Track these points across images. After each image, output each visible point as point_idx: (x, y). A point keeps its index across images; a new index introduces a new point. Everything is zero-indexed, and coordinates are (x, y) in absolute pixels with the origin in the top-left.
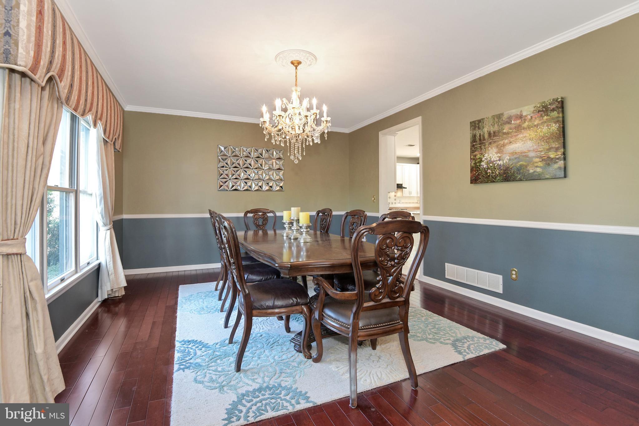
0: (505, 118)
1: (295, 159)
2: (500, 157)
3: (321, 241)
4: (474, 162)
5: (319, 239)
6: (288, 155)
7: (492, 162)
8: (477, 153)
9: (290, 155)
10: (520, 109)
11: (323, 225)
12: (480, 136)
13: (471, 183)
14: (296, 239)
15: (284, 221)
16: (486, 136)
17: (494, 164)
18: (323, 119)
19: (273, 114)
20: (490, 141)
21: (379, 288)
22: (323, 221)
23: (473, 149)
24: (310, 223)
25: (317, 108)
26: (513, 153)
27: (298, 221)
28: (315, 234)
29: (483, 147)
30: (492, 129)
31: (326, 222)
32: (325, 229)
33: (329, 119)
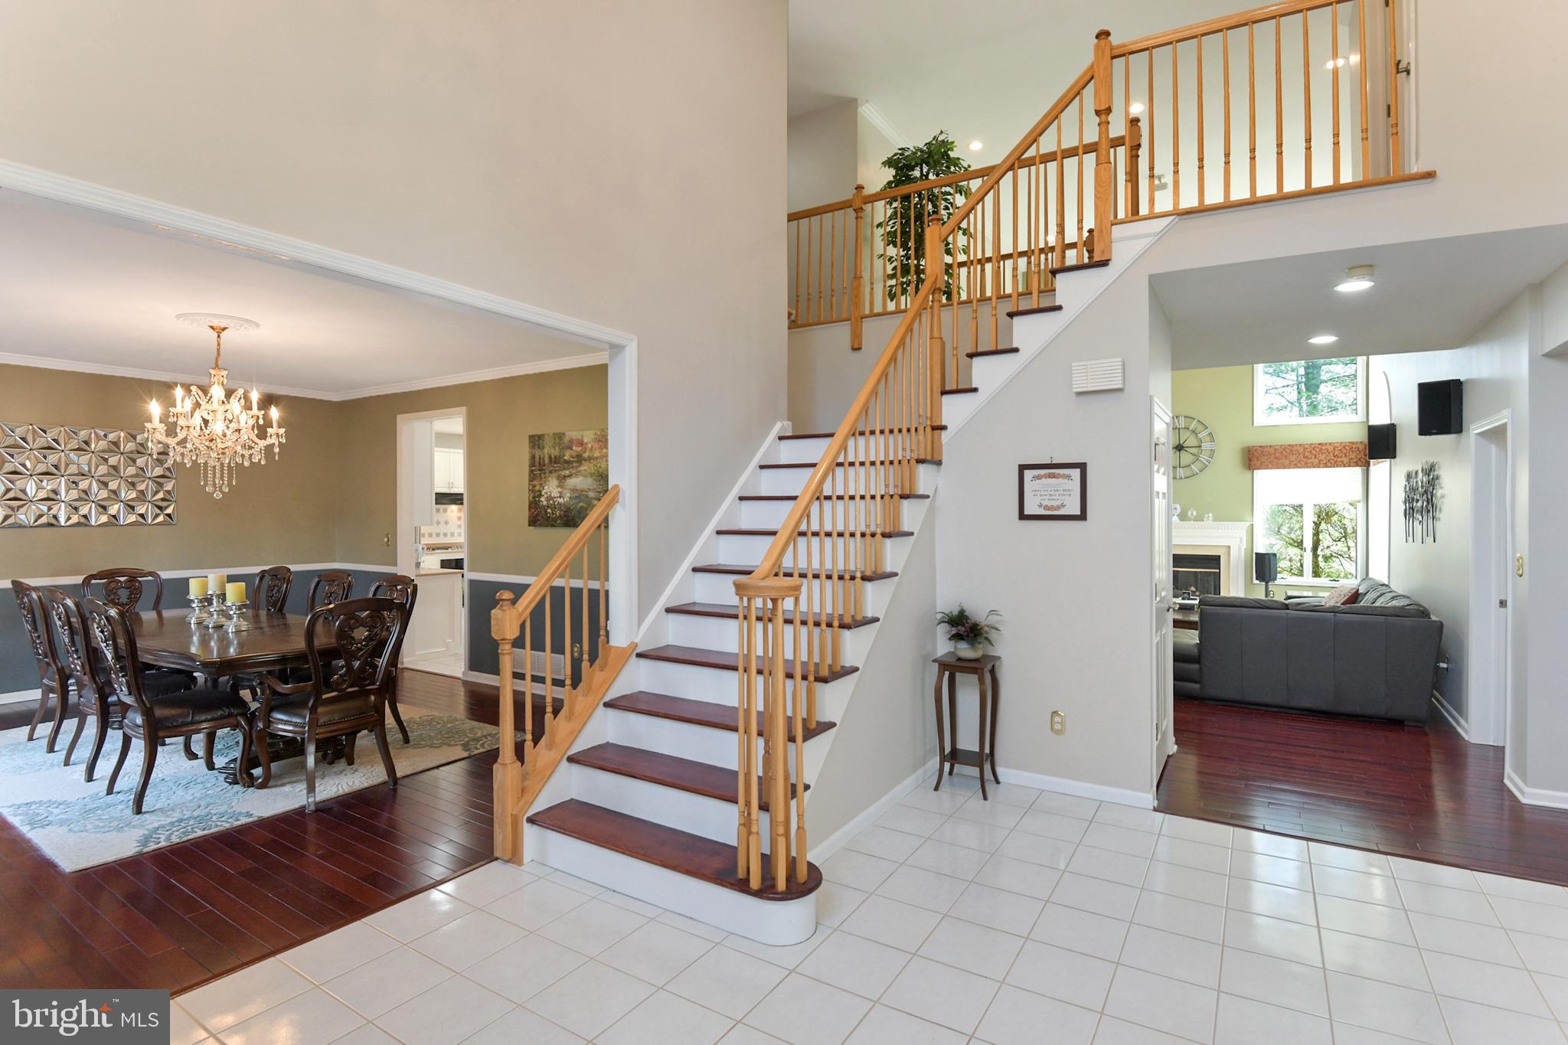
0: (566, 439)
1: (216, 491)
2: (560, 493)
3: (269, 626)
4: (532, 495)
5: (264, 624)
6: (202, 484)
7: (552, 498)
8: (535, 482)
9: (206, 484)
10: (581, 433)
11: (274, 598)
12: (540, 458)
13: (529, 525)
14: (219, 627)
15: (192, 597)
16: (547, 460)
17: (555, 502)
18: (269, 430)
19: (170, 412)
20: (551, 468)
21: (341, 675)
22: (272, 590)
23: (532, 477)
24: (247, 598)
25: (259, 409)
26: (574, 490)
27: (223, 597)
28: (257, 617)
29: (543, 475)
30: (553, 451)
31: (278, 591)
32: (277, 604)
33: (282, 431)
